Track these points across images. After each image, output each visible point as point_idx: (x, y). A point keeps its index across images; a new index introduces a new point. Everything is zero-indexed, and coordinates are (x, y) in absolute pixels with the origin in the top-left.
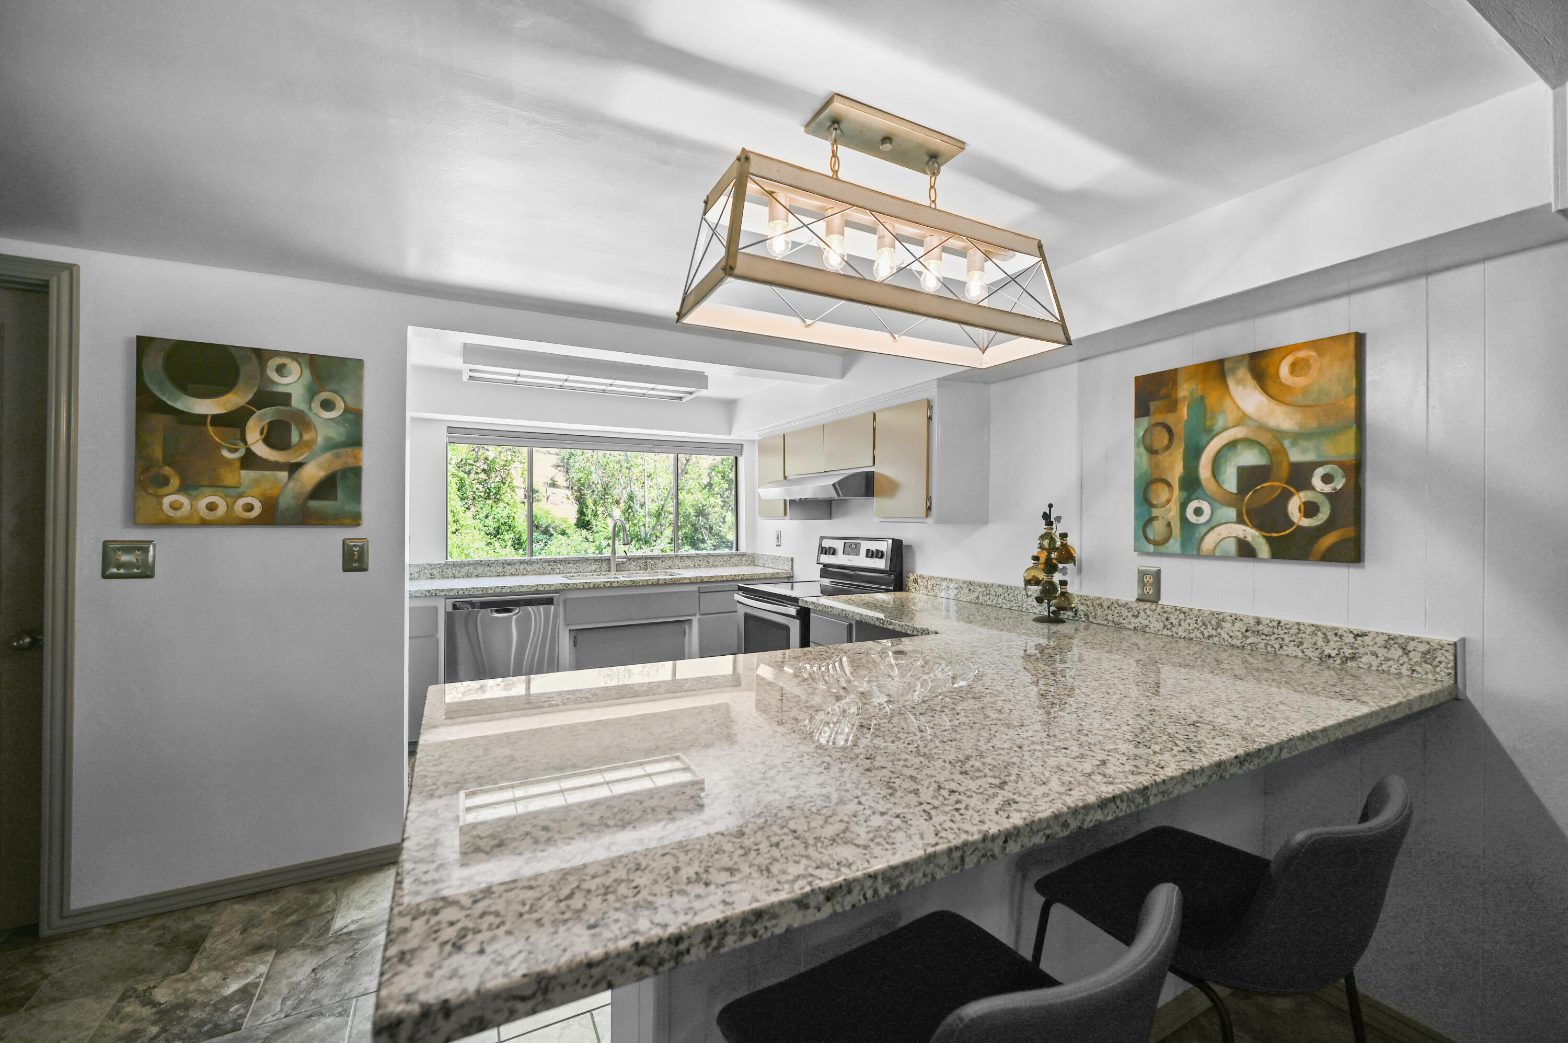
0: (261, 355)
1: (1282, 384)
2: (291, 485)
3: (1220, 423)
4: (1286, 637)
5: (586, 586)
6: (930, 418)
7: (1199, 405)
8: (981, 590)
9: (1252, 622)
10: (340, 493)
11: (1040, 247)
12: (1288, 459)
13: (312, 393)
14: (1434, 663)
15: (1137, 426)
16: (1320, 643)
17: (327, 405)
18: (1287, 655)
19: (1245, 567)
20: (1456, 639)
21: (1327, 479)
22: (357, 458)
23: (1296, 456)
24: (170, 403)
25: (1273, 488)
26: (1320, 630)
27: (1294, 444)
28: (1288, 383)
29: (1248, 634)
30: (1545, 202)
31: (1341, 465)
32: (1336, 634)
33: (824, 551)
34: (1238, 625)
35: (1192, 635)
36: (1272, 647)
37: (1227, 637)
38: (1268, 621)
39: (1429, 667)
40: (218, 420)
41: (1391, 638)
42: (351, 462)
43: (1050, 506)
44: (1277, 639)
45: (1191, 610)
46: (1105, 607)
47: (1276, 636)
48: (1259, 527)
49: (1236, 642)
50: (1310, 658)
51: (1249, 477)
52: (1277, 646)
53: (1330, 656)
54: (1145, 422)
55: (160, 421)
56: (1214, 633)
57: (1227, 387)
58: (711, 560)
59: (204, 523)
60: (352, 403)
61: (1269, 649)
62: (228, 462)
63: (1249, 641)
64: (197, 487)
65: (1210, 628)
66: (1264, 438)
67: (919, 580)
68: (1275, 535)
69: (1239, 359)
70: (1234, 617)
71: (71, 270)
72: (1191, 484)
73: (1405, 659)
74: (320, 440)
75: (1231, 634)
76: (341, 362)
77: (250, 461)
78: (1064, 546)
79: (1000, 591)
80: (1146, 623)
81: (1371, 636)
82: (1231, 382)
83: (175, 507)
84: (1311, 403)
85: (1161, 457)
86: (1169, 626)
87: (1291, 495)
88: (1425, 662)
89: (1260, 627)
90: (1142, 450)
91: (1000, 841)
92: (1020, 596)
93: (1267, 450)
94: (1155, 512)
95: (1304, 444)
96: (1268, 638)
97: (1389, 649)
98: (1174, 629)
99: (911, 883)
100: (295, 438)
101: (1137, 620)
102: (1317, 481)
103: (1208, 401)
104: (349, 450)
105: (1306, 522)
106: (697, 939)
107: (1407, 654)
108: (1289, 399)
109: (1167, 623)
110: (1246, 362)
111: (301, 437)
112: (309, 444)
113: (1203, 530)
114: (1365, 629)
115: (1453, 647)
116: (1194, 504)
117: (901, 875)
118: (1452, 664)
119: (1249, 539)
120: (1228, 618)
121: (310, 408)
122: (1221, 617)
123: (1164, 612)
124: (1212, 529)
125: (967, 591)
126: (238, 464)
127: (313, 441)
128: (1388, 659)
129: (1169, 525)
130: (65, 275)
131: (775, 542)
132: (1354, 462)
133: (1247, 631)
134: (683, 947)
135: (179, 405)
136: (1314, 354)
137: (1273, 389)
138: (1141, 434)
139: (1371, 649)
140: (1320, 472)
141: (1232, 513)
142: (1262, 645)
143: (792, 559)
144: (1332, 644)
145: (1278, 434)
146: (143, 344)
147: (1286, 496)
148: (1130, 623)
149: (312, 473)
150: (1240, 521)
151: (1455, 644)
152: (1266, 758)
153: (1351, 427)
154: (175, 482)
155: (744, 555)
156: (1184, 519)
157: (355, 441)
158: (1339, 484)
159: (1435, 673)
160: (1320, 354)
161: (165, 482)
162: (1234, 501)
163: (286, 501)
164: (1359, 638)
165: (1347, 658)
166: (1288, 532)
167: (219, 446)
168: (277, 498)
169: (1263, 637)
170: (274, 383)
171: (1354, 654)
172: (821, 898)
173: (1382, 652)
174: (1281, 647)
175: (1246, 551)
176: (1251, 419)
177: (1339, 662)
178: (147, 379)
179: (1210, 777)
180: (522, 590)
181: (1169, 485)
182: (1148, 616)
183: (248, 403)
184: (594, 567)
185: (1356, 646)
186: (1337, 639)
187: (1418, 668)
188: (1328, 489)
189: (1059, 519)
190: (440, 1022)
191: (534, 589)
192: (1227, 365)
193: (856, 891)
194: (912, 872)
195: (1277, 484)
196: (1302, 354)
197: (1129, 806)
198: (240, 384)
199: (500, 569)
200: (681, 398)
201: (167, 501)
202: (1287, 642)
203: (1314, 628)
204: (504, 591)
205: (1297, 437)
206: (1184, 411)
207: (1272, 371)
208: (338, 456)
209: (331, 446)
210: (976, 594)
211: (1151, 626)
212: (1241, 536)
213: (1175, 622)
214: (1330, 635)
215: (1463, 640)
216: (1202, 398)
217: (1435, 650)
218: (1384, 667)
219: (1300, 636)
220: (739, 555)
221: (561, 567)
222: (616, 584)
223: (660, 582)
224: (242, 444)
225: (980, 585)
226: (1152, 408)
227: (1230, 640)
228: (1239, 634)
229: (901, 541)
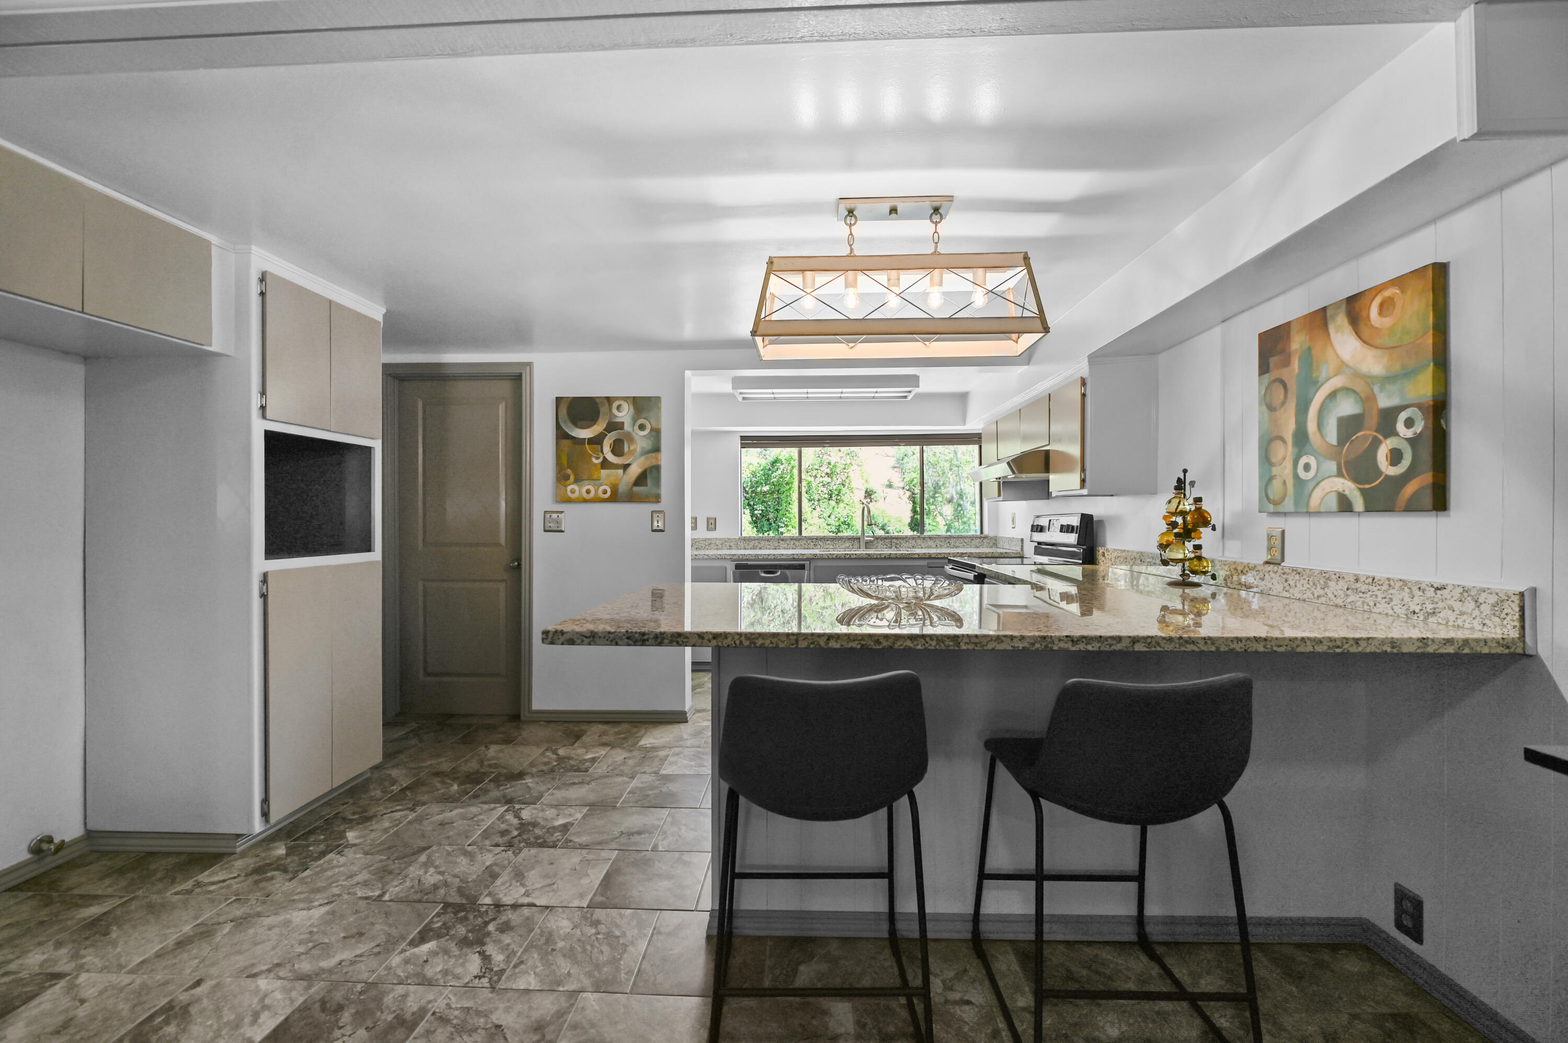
0: (609, 400)
1: (1373, 327)
2: (625, 477)
3: (1324, 374)
4: (1378, 593)
5: (830, 557)
6: (1084, 395)
7: (1308, 358)
9: (1352, 579)
10: (649, 481)
11: (1026, 258)
12: (1377, 405)
13: (634, 421)
14: (1503, 615)
15: (1260, 383)
16: (1407, 599)
17: (642, 427)
18: (1380, 613)
19: (1346, 523)
20: (1522, 589)
21: (1409, 423)
22: (657, 459)
23: (1385, 401)
24: (570, 433)
25: (1365, 437)
26: (1406, 585)
27: (1382, 389)
28: (1377, 325)
29: (1349, 592)
31: (1420, 406)
32: (1420, 588)
33: (1035, 529)
34: (1341, 583)
35: (1305, 596)
36: (1368, 605)
37: (1332, 597)
38: (1364, 578)
39: (1497, 620)
40: (591, 441)
41: (1465, 590)
42: (654, 463)
43: (1185, 471)
44: (1371, 596)
45: (1304, 570)
46: (1239, 572)
47: (1371, 593)
48: (1355, 480)
49: (1339, 602)
50: (1398, 616)
51: (1349, 426)
52: (1372, 604)
53: (1414, 612)
54: (1267, 378)
55: (566, 443)
56: (1322, 592)
57: (1328, 335)
58: (952, 541)
59: (585, 501)
60: (654, 425)
61: (1366, 608)
62: (595, 465)
63: (1349, 600)
64: (581, 480)
65: (1319, 588)
66: (1359, 386)
67: (1107, 554)
68: (1367, 486)
69: (1337, 305)
70: (1338, 575)
71: (529, 364)
72: (1301, 438)
73: (1477, 612)
74: (639, 450)
75: (1336, 593)
76: (649, 399)
77: (605, 464)
78: (1198, 510)
80: (1270, 585)
81: (1449, 588)
82: (1331, 329)
83: (573, 492)
84: (1395, 345)
85: (1277, 413)
86: (1287, 588)
87: (1380, 442)
88: (1494, 615)
89: (1358, 585)
90: (1264, 408)
93: (1361, 398)
94: (1275, 471)
95: (1390, 387)
96: (1364, 596)
97: (1464, 602)
98: (1291, 590)
100: (626, 449)
101: (1264, 582)
102: (1400, 427)
103: (1313, 352)
104: (653, 454)
105: (1393, 471)
107: (1478, 607)
108: (1378, 342)
109: (1286, 584)
110: (1344, 307)
111: (629, 448)
112: (632, 452)
113: (1311, 485)
114: (1444, 581)
115: (1517, 597)
116: (1303, 460)
118: (1517, 616)
119: (1347, 493)
120: (1334, 577)
121: (633, 430)
122: (1327, 575)
123: (1284, 574)
124: (1317, 484)
126: (600, 467)
127: (635, 450)
128: (1462, 613)
129: (1284, 483)
130: (528, 368)
131: (1011, 525)
132: (1432, 403)
133: (1348, 589)
135: (573, 434)
136: (1398, 291)
137: (1366, 333)
138: (1263, 392)
139: (1449, 602)
140: (1403, 416)
141: (1332, 466)
142: (1359, 604)
143: (1022, 540)
144: (1416, 599)
145: (1369, 379)
146: (559, 400)
147: (1376, 444)
148: (1257, 586)
149: (635, 470)
150: (1340, 474)
151: (1522, 595)
153: (1428, 365)
154: (572, 478)
155: (986, 537)
156: (1296, 476)
157: (657, 449)
158: (1419, 427)
159: (1503, 626)
160: (1403, 291)
161: (568, 478)
162: (1334, 453)
163: (622, 488)
164: (1438, 592)
165: (1429, 614)
166: (1377, 482)
167: (591, 456)
168: (618, 486)
169: (1361, 595)
170: (616, 416)
171: (1435, 609)
173: (1457, 606)
174: (1375, 605)
175: (1345, 506)
176: (1347, 366)
177: (1421, 618)
178: (560, 421)
180: (782, 557)
181: (1284, 442)
182: (1272, 578)
183: (604, 430)
185: (1436, 600)
186: (1421, 593)
187: (1487, 622)
188: (1409, 433)
189: (1192, 484)
190: (560, 636)
191: (791, 557)
192: (1329, 313)
195: (1367, 433)
196: (1388, 293)
198: (600, 419)
199: (776, 544)
200: (906, 397)
201: (569, 488)
202: (1379, 599)
203: (1401, 583)
204: (769, 557)
205: (1389, 379)
206: (1295, 364)
207: (1364, 314)
208: (647, 459)
209: (646, 453)
211: (1274, 588)
212: (1341, 490)
213: (1292, 583)
214: (1415, 589)
215: (1534, 591)
216: (1309, 349)
217: (1502, 601)
218: (1460, 622)
219: (1390, 592)
220: (983, 537)
221: (821, 544)
222: (855, 556)
223: (892, 556)
224: (601, 454)
226: (1271, 365)
227: (1334, 599)
228: (1341, 593)
229: (1091, 516)
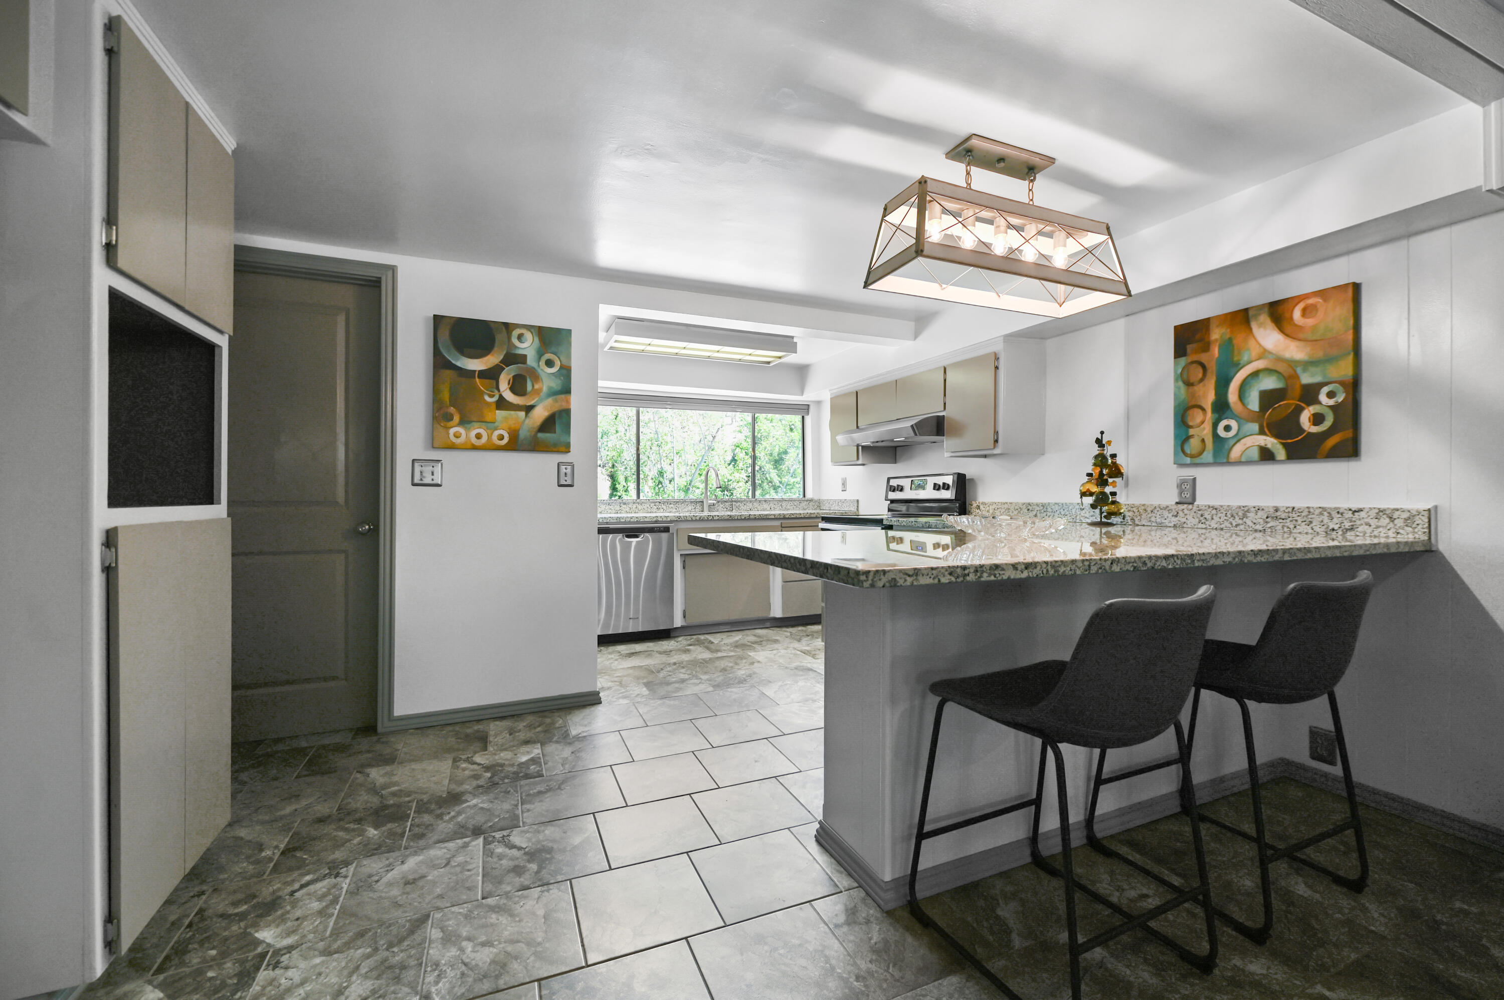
0: (508, 327)
1: (1296, 325)
2: (527, 421)
3: (1245, 358)
4: (1298, 518)
5: (694, 518)
6: (997, 368)
7: (1228, 346)
8: (1038, 509)
9: (1272, 510)
10: (558, 427)
11: (1108, 228)
12: (1300, 382)
13: (540, 354)
14: (1414, 526)
15: (1176, 364)
16: (1326, 520)
17: (549, 363)
18: (1300, 533)
19: (1267, 469)
20: (1429, 507)
21: (1331, 395)
22: (568, 402)
23: (1306, 379)
24: (453, 362)
25: (1288, 405)
26: (1325, 511)
27: (1305, 370)
28: (1300, 324)
29: (1269, 520)
30: (1479, 185)
31: (1342, 383)
32: (1338, 512)
33: (893, 489)
34: (1260, 513)
35: (1222, 526)
36: (1288, 528)
37: (1251, 524)
38: (1284, 509)
39: (1410, 529)
40: (483, 374)
41: (1381, 511)
42: (564, 406)
43: (1102, 433)
44: (1291, 521)
45: (1222, 506)
46: (1149, 512)
47: (1291, 519)
48: (1276, 436)
49: (1258, 527)
50: (1318, 533)
51: (1269, 399)
52: (1292, 526)
53: (1333, 530)
54: (1183, 361)
55: (448, 374)
56: (1240, 522)
57: (1251, 329)
58: (784, 504)
59: (474, 448)
60: (565, 362)
61: (1286, 529)
62: (488, 404)
63: (1269, 525)
64: (470, 422)
65: (1237, 518)
66: (1281, 368)
67: (981, 507)
68: (1289, 441)
69: (1260, 308)
70: (1256, 509)
71: (393, 269)
72: (1221, 408)
73: (1391, 525)
74: (545, 389)
75: (1255, 521)
76: (558, 331)
77: (502, 404)
78: (1114, 464)
79: (1057, 507)
80: (1184, 520)
81: (1366, 510)
82: (1254, 325)
83: (457, 436)
84: (1318, 338)
85: (1196, 388)
86: (1203, 521)
87: (1302, 409)
88: (1407, 526)
89: (1278, 514)
90: (1180, 383)
91: (1109, 562)
92: (1074, 511)
93: (1284, 376)
94: (1191, 432)
95: (1313, 369)
96: (1284, 521)
97: (1379, 519)
98: (1207, 523)
99: (1064, 571)
100: (529, 388)
101: (1177, 519)
102: (1323, 398)
103: (1235, 342)
104: (563, 396)
105: (1314, 429)
106: (972, 570)
107: (1393, 521)
108: (1301, 336)
109: (1202, 518)
110: (1266, 309)
111: (533, 386)
112: (537, 392)
113: (1232, 442)
114: (1361, 506)
115: (1427, 512)
116: (1224, 423)
117: (1059, 566)
118: (1427, 525)
119: (1269, 446)
120: (1253, 509)
121: (539, 366)
122: (1246, 509)
123: (1199, 510)
124: (1239, 441)
125: (1026, 511)
126: (494, 406)
127: (540, 390)
128: (1378, 527)
129: (1203, 441)
130: (390, 273)
131: (840, 487)
132: (1351, 381)
133: (1267, 518)
134: (966, 572)
135: (459, 364)
136: (1320, 300)
137: (1288, 329)
138: (1180, 371)
139: (1366, 520)
140: (1325, 390)
141: (1255, 427)
142: (1280, 527)
143: (858, 501)
144: (1335, 520)
145: (1292, 363)
146: (438, 320)
147: (1299, 410)
148: (1170, 522)
149: (540, 413)
150: (1262, 432)
151: (1429, 510)
152: (1273, 556)
153: (1349, 354)
154: (457, 418)
155: (811, 500)
156: (1215, 435)
157: (566, 390)
158: (1340, 398)
159: (1414, 532)
160: (1325, 300)
161: (450, 418)
162: (1257, 417)
163: (523, 434)
164: (1356, 514)
165: (1347, 530)
166: (1300, 438)
167: (482, 393)
168: (519, 430)
169: (1281, 521)
170: (516, 347)
171: (1352, 526)
172: (1023, 567)
173: (1374, 522)
174: (1295, 527)
175: (1266, 455)
176: (1270, 353)
177: (1340, 533)
178: (440, 345)
179: (1234, 559)
180: (646, 520)
181: (1203, 410)
182: (1186, 515)
183: (501, 362)
184: (690, 508)
185: (1353, 519)
186: (1340, 516)
187: (1401, 531)
188: (1331, 402)
189: (1109, 442)
191: (655, 519)
192: (1251, 313)
193: (1039, 568)
194: (1065, 566)
195: (1291, 402)
196: (1310, 301)
197: (1181, 563)
198: (496, 349)
199: (618, 508)
200: (769, 363)
201: (452, 431)
202: (1299, 522)
203: (1321, 510)
204: (632, 520)
205: (1307, 365)
206: (1216, 351)
207: (1287, 315)
208: (556, 401)
209: (553, 393)
210: (1034, 513)
211: (1188, 522)
212: (1263, 444)
213: (1209, 517)
214: (1334, 514)
215: (1436, 507)
216: (1230, 340)
217: (1414, 516)
218: (1376, 533)
219: (1310, 517)
220: (807, 501)
221: (664, 507)
222: (717, 518)
223: (751, 517)
224: (496, 392)
225: (1037, 505)
226: (1189, 350)
227: (1253, 526)
228: (1261, 520)
229: (965, 475)
